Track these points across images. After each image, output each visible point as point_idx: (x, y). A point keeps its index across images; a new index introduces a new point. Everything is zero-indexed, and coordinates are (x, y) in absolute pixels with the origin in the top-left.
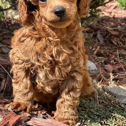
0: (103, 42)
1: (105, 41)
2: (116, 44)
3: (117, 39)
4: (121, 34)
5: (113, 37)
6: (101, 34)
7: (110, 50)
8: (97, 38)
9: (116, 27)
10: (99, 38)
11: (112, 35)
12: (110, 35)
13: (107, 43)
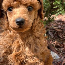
0: (54, 37)
1: (55, 36)
2: (62, 37)
3: (62, 35)
4: (63, 31)
5: (59, 33)
6: (51, 31)
7: (59, 42)
8: (49, 34)
9: (58, 26)
10: (50, 34)
11: (58, 32)
12: (56, 32)
13: (56, 37)
